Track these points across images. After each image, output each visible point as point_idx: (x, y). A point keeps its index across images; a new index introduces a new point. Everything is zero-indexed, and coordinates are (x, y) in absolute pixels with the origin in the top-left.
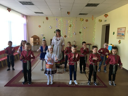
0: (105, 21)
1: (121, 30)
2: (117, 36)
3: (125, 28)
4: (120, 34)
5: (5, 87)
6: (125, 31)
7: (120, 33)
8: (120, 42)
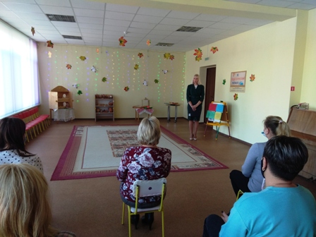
1: (238, 75)
2: (231, 86)
3: (246, 72)
4: (236, 83)
6: (245, 78)
7: (236, 81)
8: (236, 97)
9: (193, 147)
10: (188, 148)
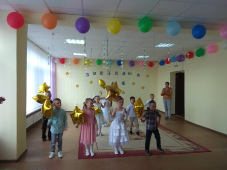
0: (176, 66)
9: (175, 133)
10: (172, 134)
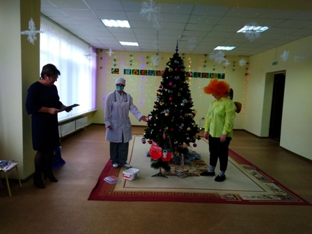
0: (275, 63)
5: (90, 201)
10: (252, 171)
